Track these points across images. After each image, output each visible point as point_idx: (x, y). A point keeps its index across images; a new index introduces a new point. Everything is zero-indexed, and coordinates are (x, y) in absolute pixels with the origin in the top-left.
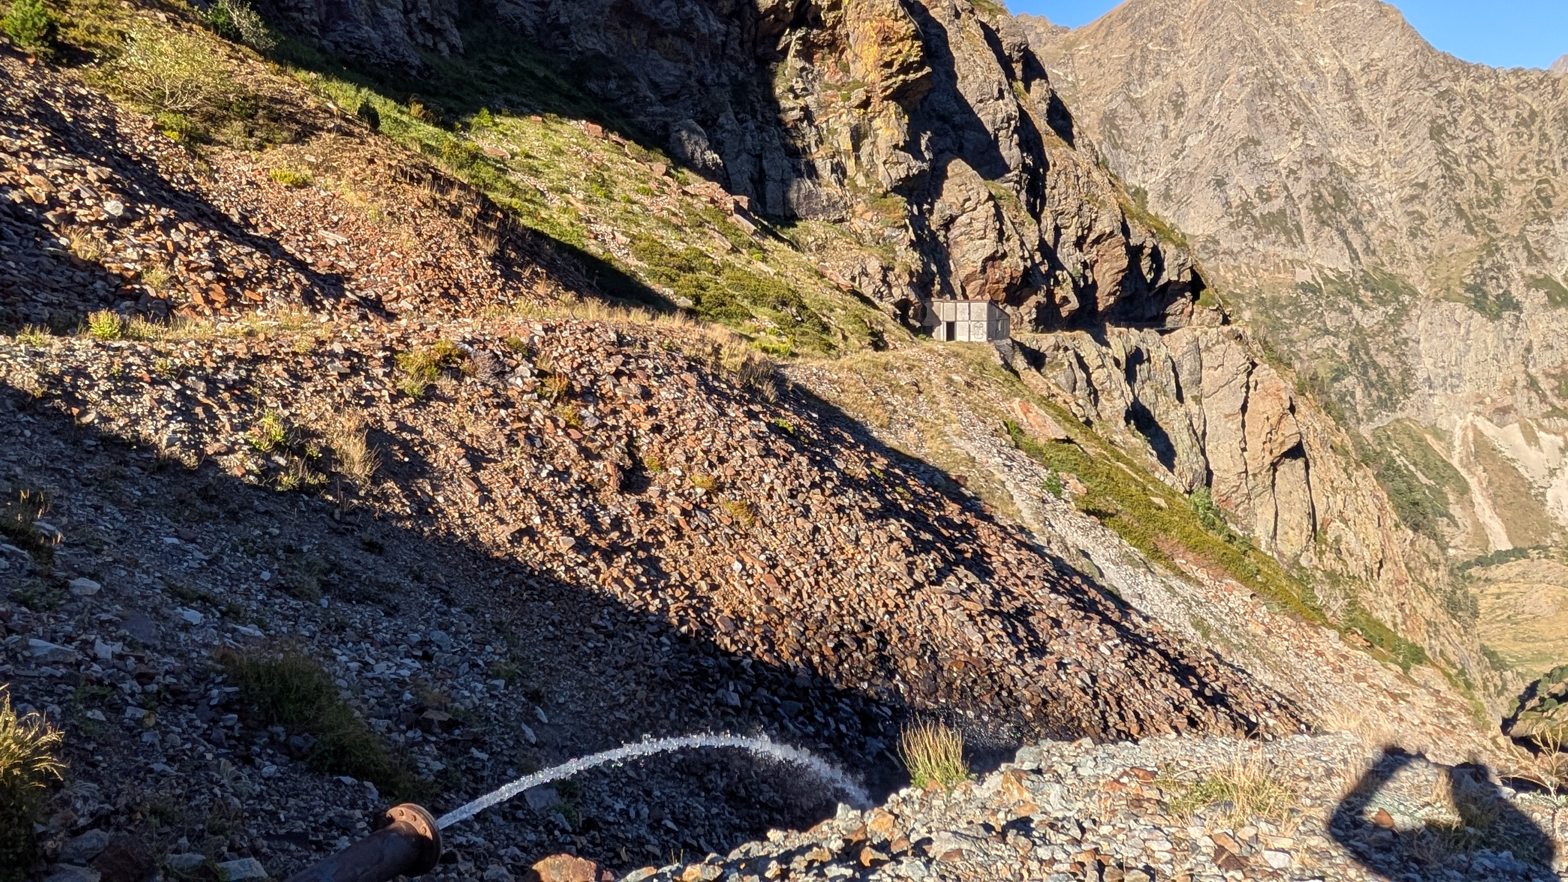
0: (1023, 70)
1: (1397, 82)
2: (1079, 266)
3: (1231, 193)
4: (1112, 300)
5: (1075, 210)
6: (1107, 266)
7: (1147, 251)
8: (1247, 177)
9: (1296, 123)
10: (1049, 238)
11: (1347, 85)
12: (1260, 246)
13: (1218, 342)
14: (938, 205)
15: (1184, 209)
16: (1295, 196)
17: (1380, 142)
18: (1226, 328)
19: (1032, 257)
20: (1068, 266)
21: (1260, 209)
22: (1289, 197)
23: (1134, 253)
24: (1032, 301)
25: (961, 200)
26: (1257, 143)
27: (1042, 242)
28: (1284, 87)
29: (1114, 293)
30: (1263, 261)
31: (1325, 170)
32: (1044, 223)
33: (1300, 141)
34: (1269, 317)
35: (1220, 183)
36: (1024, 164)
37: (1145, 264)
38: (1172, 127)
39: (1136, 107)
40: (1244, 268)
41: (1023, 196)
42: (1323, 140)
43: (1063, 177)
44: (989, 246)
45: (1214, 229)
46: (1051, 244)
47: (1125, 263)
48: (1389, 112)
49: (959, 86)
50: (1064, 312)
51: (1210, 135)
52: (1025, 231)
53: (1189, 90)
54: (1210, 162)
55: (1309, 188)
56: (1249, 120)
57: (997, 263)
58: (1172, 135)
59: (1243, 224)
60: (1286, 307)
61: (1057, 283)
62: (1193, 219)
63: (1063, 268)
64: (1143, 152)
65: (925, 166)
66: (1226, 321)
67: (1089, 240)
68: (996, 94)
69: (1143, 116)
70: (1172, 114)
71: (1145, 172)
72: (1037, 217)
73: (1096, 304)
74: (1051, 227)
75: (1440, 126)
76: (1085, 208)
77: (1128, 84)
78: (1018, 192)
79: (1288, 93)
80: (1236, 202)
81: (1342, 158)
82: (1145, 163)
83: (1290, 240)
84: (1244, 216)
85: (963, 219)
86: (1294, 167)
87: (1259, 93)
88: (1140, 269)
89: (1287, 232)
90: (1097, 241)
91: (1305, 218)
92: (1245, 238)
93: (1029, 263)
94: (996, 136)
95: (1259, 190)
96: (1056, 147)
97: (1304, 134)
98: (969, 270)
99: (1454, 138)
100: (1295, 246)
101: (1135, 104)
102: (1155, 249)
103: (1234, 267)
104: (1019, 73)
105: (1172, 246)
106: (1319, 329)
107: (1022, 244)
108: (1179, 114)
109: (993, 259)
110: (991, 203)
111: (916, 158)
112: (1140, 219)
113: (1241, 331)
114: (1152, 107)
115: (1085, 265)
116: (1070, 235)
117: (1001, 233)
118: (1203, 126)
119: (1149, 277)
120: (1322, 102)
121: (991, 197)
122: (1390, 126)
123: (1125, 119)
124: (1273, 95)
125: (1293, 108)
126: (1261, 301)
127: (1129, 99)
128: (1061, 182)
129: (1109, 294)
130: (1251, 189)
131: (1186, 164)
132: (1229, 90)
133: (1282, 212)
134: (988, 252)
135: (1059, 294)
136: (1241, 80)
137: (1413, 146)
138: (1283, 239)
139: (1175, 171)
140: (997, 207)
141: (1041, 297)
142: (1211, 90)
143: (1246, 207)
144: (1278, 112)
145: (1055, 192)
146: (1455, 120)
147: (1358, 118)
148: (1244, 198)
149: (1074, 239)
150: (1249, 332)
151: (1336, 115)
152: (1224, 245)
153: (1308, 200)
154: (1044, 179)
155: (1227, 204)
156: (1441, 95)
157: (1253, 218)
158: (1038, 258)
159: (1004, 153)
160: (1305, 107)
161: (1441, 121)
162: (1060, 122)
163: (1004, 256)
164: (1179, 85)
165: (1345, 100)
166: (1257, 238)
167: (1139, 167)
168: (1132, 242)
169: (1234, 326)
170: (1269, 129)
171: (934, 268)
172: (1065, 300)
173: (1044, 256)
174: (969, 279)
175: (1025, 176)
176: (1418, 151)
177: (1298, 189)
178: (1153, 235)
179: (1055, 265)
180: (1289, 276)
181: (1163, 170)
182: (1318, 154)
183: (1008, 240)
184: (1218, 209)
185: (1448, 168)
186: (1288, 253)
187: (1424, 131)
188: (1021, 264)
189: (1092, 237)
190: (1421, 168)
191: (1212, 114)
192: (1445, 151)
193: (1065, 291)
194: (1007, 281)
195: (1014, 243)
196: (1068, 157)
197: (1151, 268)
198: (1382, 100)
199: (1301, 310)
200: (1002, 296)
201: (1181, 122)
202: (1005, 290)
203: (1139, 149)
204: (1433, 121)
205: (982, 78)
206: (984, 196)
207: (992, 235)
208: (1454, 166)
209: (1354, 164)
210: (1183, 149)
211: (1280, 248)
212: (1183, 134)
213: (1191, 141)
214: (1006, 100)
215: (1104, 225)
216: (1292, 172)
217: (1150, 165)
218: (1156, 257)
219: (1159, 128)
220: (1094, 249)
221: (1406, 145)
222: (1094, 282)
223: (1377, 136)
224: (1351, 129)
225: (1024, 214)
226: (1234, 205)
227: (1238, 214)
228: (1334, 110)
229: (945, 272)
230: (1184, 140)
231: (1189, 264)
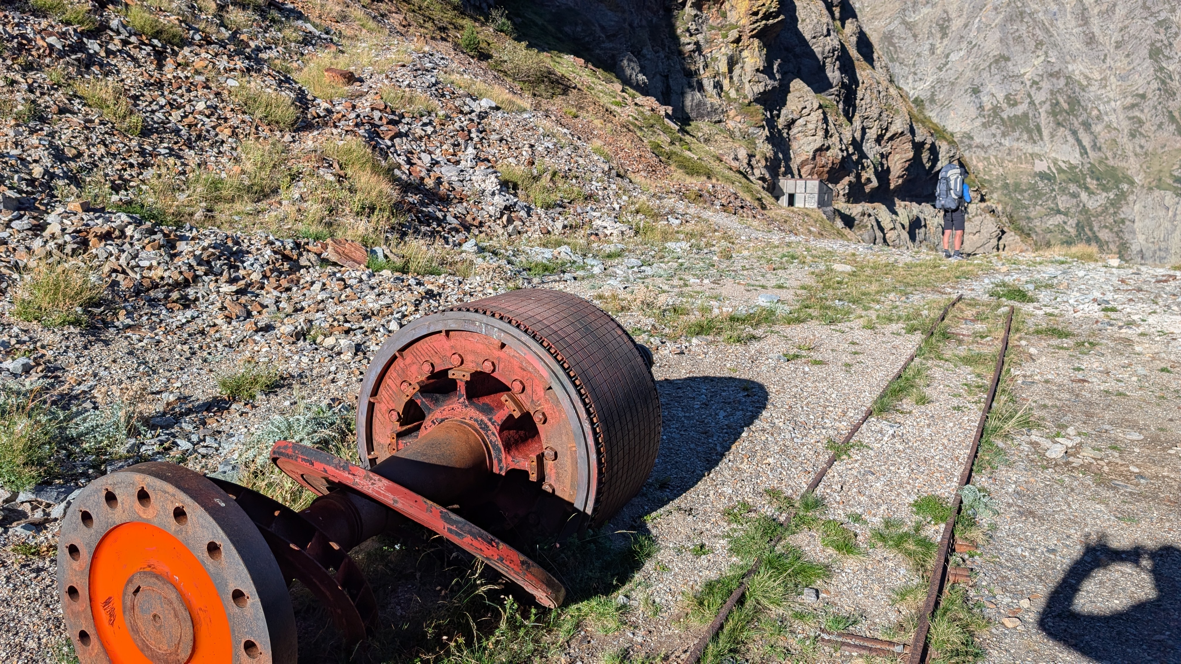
0: (841, 12)
1: (1124, 12)
2: (878, 156)
3: (985, 99)
4: (900, 181)
5: (876, 116)
6: (898, 156)
7: (927, 146)
8: (998, 86)
9: (1039, 44)
10: (858, 135)
11: (1083, 14)
12: (1006, 142)
13: (976, 215)
14: (784, 111)
15: (945, 111)
16: (1037, 102)
17: (1108, 60)
18: (983, 205)
19: (847, 149)
20: (871, 155)
21: (1008, 112)
22: (1032, 103)
23: (918, 147)
24: (846, 180)
25: (800, 108)
26: (1007, 59)
27: (854, 138)
28: (1031, 15)
29: (902, 176)
30: (1009, 154)
31: (1062, 82)
32: (855, 124)
33: (1042, 58)
34: (1012, 198)
35: (976, 91)
36: (843, 83)
37: (925, 156)
38: (938, 45)
39: (910, 29)
40: (993, 159)
41: (841, 106)
42: (1061, 58)
43: (869, 91)
44: (819, 141)
45: (969, 128)
46: (859, 139)
47: (911, 154)
48: (1117, 36)
49: (800, 27)
50: (867, 189)
51: (969, 52)
52: (843, 131)
53: (953, 15)
54: (968, 74)
55: (1049, 96)
56: (1001, 40)
57: (823, 153)
58: (938, 52)
59: (993, 124)
60: (1025, 191)
61: (863, 168)
62: (953, 119)
63: (867, 158)
64: (914, 65)
65: (776, 84)
66: (983, 200)
67: (886, 138)
68: (825, 32)
69: (915, 36)
70: (939, 35)
71: (915, 81)
72: (850, 120)
73: (888, 184)
74: (859, 128)
75: (1157, 48)
76: (884, 115)
77: (904, 10)
78: (838, 102)
79: (1034, 20)
80: (988, 106)
81: (1077, 72)
82: (915, 74)
83: (1031, 138)
84: (994, 117)
85: (801, 122)
86: (1037, 79)
87: (1010, 19)
88: (921, 159)
89: (1029, 131)
90: (891, 139)
91: (1044, 120)
92: (994, 135)
93: (845, 154)
94: (824, 63)
95: (1007, 97)
96: (864, 70)
97: (1046, 53)
98: (804, 157)
99: (1168, 58)
100: (1035, 142)
101: (909, 26)
102: (933, 144)
103: (985, 158)
104: (837, 15)
105: (945, 143)
106: (1052, 209)
107: (841, 140)
108: (944, 35)
109: (822, 150)
110: (821, 111)
111: (770, 78)
112: (923, 123)
113: (994, 206)
114: (923, 29)
115: (882, 155)
116: (872, 134)
117: (827, 131)
118: (964, 45)
119: (928, 166)
120: (1062, 27)
121: (820, 107)
122: (1117, 47)
123: (900, 38)
124: (1022, 21)
125: (1038, 32)
126: (1006, 186)
127: (904, 22)
128: (867, 96)
129: (899, 177)
130: (1001, 96)
131: (948, 75)
132: (986, 17)
133: (1026, 115)
134: (818, 145)
135: (864, 176)
136: (996, 9)
137: (1135, 64)
138: (1025, 136)
139: (940, 81)
140: (824, 113)
141: (852, 178)
142: (972, 16)
143: (996, 110)
144: (1025, 35)
145: (863, 102)
146: (1171, 44)
147: (1091, 40)
148: (995, 103)
149: (875, 136)
150: (1000, 208)
151: (1073, 38)
152: (977, 140)
153: (1047, 106)
154: (855, 93)
155: (981, 107)
156: (1159, 24)
157: (1002, 119)
158: (851, 150)
159: (829, 74)
160: (1048, 31)
161: (1159, 45)
162: (864, 50)
163: (828, 148)
164: (946, 12)
165: (1080, 26)
166: (1004, 135)
167: (911, 77)
168: (917, 139)
169: (988, 203)
170: (1017, 48)
171: (781, 156)
172: (869, 180)
173: (855, 149)
174: (803, 164)
175: (843, 91)
176: (1139, 69)
177: (1039, 97)
178: (932, 135)
179: (863, 156)
180: (1029, 167)
181: (930, 80)
182: (1057, 69)
183: (831, 136)
184: (973, 112)
185: (1163, 82)
186: (1029, 148)
187: (1144, 52)
188: (840, 154)
189: (888, 135)
190: (1141, 82)
191: (972, 35)
192: (1162, 69)
193: (869, 174)
194: (830, 165)
195: (835, 139)
196: (873, 77)
197: (929, 159)
198: (1111, 27)
199: (1037, 195)
200: (826, 176)
201: (946, 41)
202: (828, 172)
203: (911, 62)
204: (1152, 44)
205: (815, 21)
206: (816, 105)
207: (821, 133)
208: (1168, 81)
209: (1086, 77)
210: (947, 63)
211: (1023, 144)
212: (947, 52)
213: (953, 57)
214: (832, 37)
215: (897, 126)
216: (1035, 83)
217: (919, 76)
218: (934, 151)
219: (927, 46)
220: (889, 144)
221: (1129, 63)
222: (888, 168)
223: (1106, 55)
224: (1085, 49)
225: (842, 118)
226: (986, 108)
227: (989, 116)
228: (1072, 34)
229: (787, 159)
230: (947, 56)
231: (957, 157)
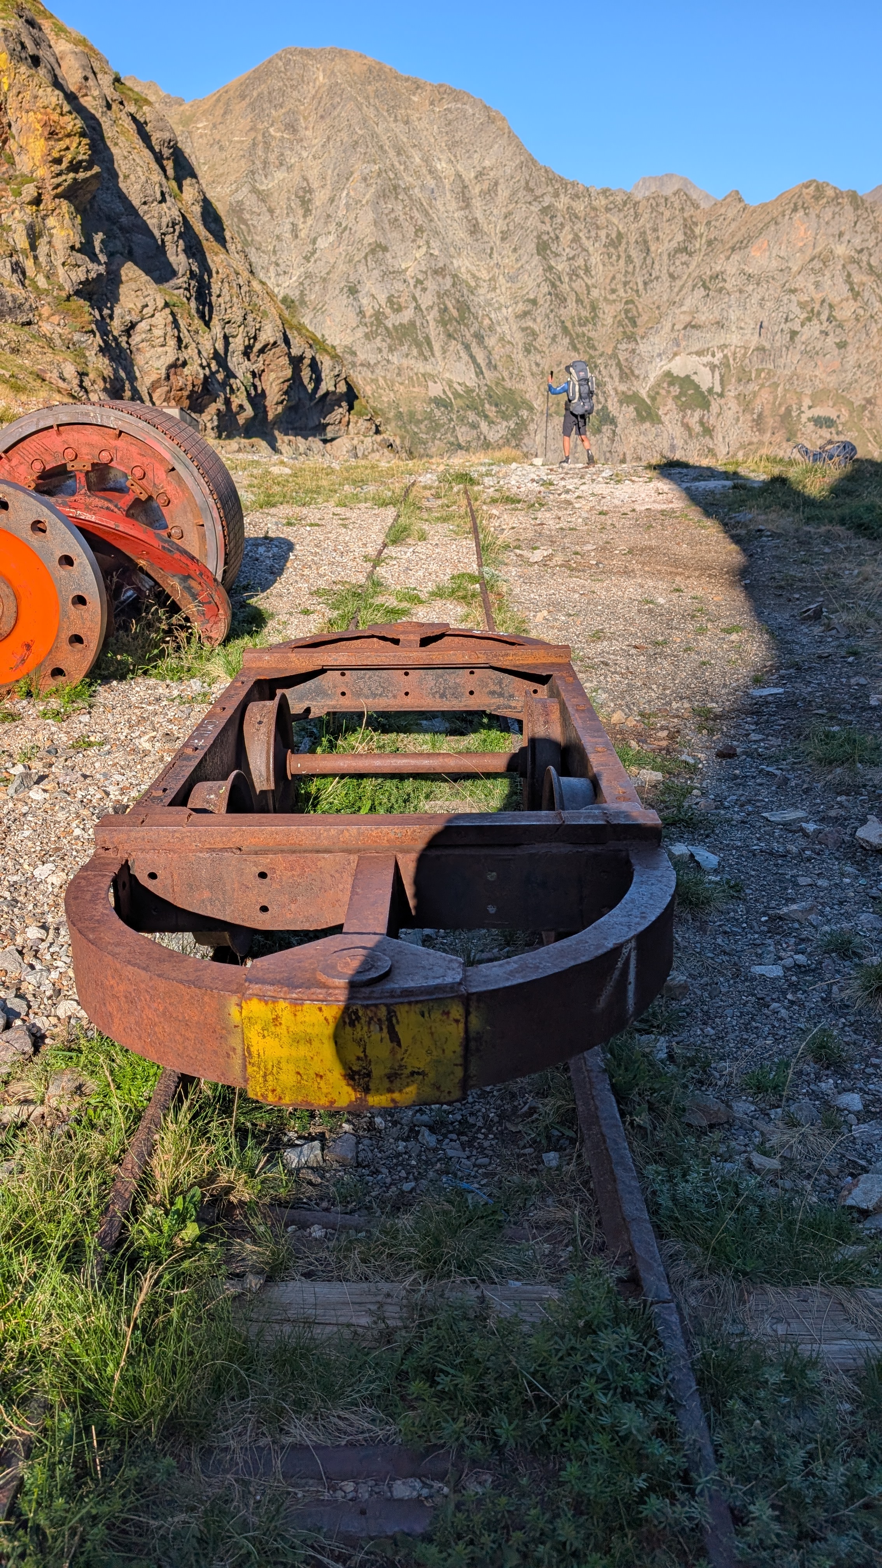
0: (175, 168)
1: (507, 193)
2: (249, 375)
3: (364, 301)
4: (280, 408)
5: (240, 319)
6: (273, 375)
7: (307, 362)
8: (378, 285)
9: (419, 230)
10: (220, 346)
11: (463, 192)
12: (395, 359)
13: (373, 451)
14: (117, 311)
15: (320, 318)
16: (423, 307)
17: (495, 255)
18: (379, 438)
19: (209, 365)
20: (239, 374)
21: (393, 320)
22: (418, 308)
23: (296, 362)
24: (212, 409)
25: (139, 306)
26: (385, 249)
27: (216, 352)
28: (406, 190)
29: (282, 402)
30: (399, 375)
31: (449, 281)
32: (214, 330)
33: (424, 250)
34: (407, 431)
35: (353, 291)
36: (191, 272)
37: (306, 374)
38: (301, 226)
39: (263, 201)
40: (381, 382)
41: (193, 304)
42: (445, 249)
43: (226, 285)
44: (170, 354)
45: (351, 340)
46: (221, 352)
47: (288, 373)
48: (501, 225)
49: (122, 185)
50: (241, 420)
51: (340, 237)
52: (201, 340)
53: (315, 185)
54: (342, 267)
55: (435, 299)
56: (375, 223)
57: (179, 370)
58: (302, 234)
59: (378, 335)
60: (421, 422)
61: (232, 391)
62: (330, 327)
63: (236, 377)
64: (275, 252)
65: (102, 269)
66: (378, 432)
67: (255, 349)
68: (159, 196)
69: (271, 211)
70: (301, 212)
71: (278, 275)
72: (207, 324)
73: (266, 412)
74: (220, 336)
75: (544, 242)
76: (250, 318)
77: (253, 173)
78: (188, 299)
79: (410, 197)
80: (369, 312)
81: (463, 270)
82: (277, 265)
83: (421, 353)
84: (378, 326)
85: (143, 326)
86: (421, 277)
87: (383, 195)
88: (301, 378)
89: (419, 345)
90: (262, 351)
91: (434, 330)
92: (380, 350)
93: (207, 371)
94: (163, 240)
95: (390, 300)
96: (216, 254)
97: (428, 242)
98: (154, 377)
99: (557, 255)
100: (426, 359)
101: (262, 197)
102: (313, 359)
103: (372, 380)
104: (170, 172)
105: (327, 358)
106: (452, 444)
107: (199, 352)
108: (307, 212)
109: (177, 366)
110: (168, 311)
111: (92, 261)
112: (299, 330)
113: (391, 439)
114: (280, 201)
115: (254, 374)
116: (238, 344)
117: (179, 340)
118: (332, 227)
119: (310, 387)
120: (442, 209)
121: (167, 305)
122: (503, 239)
123: (253, 213)
124: (396, 198)
125: (417, 215)
126: (399, 416)
127: (254, 190)
128: (225, 291)
129: (277, 403)
130: (382, 298)
131: (318, 268)
132: (355, 190)
133: (412, 323)
134: (170, 359)
135: (236, 402)
136: (365, 179)
137: (523, 261)
138: (415, 352)
139: (308, 275)
140: (173, 314)
141: (219, 404)
142: (337, 188)
143: (379, 316)
144: (402, 217)
145: (221, 300)
146: (557, 238)
147: (475, 229)
148: (377, 307)
149: (242, 348)
150: (398, 442)
151: (455, 224)
152: (361, 357)
153: (434, 314)
154: (209, 287)
155: (361, 313)
156: (545, 210)
157: (387, 328)
158: (214, 365)
159: (172, 259)
160: (427, 214)
161: (545, 237)
162: (213, 226)
163: (185, 364)
164: (305, 179)
165: (462, 209)
166: (391, 349)
167: (272, 269)
168: (295, 352)
169: (385, 436)
170: (394, 234)
171: (123, 374)
172: (241, 407)
173: (219, 364)
174: (154, 386)
175: (193, 283)
176: (527, 267)
177: (426, 300)
178: (311, 346)
179: (230, 375)
180: (423, 391)
181: (297, 273)
182: (441, 265)
183: (186, 347)
184: (353, 320)
185: (553, 285)
186: (421, 367)
187: (531, 247)
188: (201, 371)
189: (258, 346)
190: (531, 284)
191: (340, 214)
192: (551, 268)
193: (239, 399)
194: (190, 388)
195: (191, 352)
196: (229, 265)
197: (311, 378)
198: (495, 212)
199: (435, 427)
200: (186, 403)
201: (310, 221)
202: (189, 397)
203: (270, 248)
204: (539, 237)
205: (143, 179)
206: (160, 304)
207: (172, 343)
208: (558, 283)
209: (474, 276)
210: (314, 252)
211: (413, 361)
212: (313, 235)
213: (322, 243)
214: (169, 204)
215: (268, 334)
216: (419, 282)
217: (283, 267)
218: (315, 367)
219: (288, 227)
220: (261, 359)
221: (517, 260)
222: (263, 391)
223: (492, 249)
224: (469, 240)
225: (197, 323)
226: (368, 314)
227: (372, 324)
228: (453, 219)
229: (132, 378)
230: (314, 241)
231: (343, 375)
